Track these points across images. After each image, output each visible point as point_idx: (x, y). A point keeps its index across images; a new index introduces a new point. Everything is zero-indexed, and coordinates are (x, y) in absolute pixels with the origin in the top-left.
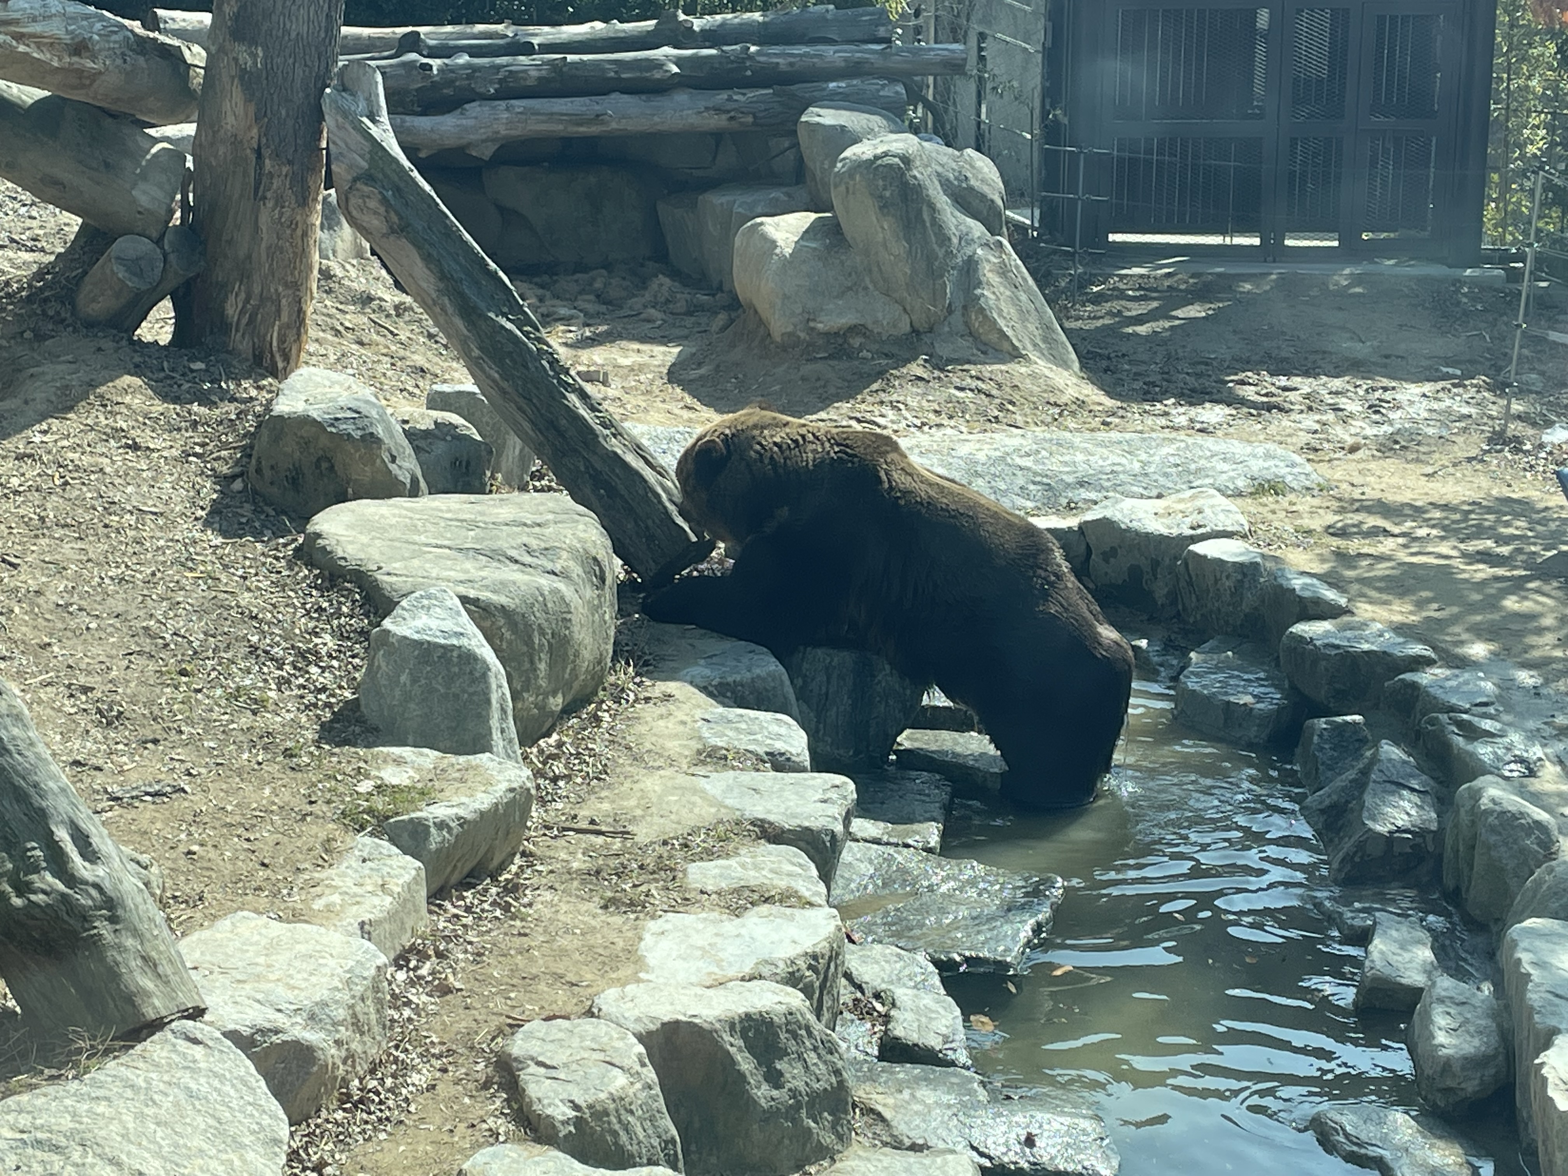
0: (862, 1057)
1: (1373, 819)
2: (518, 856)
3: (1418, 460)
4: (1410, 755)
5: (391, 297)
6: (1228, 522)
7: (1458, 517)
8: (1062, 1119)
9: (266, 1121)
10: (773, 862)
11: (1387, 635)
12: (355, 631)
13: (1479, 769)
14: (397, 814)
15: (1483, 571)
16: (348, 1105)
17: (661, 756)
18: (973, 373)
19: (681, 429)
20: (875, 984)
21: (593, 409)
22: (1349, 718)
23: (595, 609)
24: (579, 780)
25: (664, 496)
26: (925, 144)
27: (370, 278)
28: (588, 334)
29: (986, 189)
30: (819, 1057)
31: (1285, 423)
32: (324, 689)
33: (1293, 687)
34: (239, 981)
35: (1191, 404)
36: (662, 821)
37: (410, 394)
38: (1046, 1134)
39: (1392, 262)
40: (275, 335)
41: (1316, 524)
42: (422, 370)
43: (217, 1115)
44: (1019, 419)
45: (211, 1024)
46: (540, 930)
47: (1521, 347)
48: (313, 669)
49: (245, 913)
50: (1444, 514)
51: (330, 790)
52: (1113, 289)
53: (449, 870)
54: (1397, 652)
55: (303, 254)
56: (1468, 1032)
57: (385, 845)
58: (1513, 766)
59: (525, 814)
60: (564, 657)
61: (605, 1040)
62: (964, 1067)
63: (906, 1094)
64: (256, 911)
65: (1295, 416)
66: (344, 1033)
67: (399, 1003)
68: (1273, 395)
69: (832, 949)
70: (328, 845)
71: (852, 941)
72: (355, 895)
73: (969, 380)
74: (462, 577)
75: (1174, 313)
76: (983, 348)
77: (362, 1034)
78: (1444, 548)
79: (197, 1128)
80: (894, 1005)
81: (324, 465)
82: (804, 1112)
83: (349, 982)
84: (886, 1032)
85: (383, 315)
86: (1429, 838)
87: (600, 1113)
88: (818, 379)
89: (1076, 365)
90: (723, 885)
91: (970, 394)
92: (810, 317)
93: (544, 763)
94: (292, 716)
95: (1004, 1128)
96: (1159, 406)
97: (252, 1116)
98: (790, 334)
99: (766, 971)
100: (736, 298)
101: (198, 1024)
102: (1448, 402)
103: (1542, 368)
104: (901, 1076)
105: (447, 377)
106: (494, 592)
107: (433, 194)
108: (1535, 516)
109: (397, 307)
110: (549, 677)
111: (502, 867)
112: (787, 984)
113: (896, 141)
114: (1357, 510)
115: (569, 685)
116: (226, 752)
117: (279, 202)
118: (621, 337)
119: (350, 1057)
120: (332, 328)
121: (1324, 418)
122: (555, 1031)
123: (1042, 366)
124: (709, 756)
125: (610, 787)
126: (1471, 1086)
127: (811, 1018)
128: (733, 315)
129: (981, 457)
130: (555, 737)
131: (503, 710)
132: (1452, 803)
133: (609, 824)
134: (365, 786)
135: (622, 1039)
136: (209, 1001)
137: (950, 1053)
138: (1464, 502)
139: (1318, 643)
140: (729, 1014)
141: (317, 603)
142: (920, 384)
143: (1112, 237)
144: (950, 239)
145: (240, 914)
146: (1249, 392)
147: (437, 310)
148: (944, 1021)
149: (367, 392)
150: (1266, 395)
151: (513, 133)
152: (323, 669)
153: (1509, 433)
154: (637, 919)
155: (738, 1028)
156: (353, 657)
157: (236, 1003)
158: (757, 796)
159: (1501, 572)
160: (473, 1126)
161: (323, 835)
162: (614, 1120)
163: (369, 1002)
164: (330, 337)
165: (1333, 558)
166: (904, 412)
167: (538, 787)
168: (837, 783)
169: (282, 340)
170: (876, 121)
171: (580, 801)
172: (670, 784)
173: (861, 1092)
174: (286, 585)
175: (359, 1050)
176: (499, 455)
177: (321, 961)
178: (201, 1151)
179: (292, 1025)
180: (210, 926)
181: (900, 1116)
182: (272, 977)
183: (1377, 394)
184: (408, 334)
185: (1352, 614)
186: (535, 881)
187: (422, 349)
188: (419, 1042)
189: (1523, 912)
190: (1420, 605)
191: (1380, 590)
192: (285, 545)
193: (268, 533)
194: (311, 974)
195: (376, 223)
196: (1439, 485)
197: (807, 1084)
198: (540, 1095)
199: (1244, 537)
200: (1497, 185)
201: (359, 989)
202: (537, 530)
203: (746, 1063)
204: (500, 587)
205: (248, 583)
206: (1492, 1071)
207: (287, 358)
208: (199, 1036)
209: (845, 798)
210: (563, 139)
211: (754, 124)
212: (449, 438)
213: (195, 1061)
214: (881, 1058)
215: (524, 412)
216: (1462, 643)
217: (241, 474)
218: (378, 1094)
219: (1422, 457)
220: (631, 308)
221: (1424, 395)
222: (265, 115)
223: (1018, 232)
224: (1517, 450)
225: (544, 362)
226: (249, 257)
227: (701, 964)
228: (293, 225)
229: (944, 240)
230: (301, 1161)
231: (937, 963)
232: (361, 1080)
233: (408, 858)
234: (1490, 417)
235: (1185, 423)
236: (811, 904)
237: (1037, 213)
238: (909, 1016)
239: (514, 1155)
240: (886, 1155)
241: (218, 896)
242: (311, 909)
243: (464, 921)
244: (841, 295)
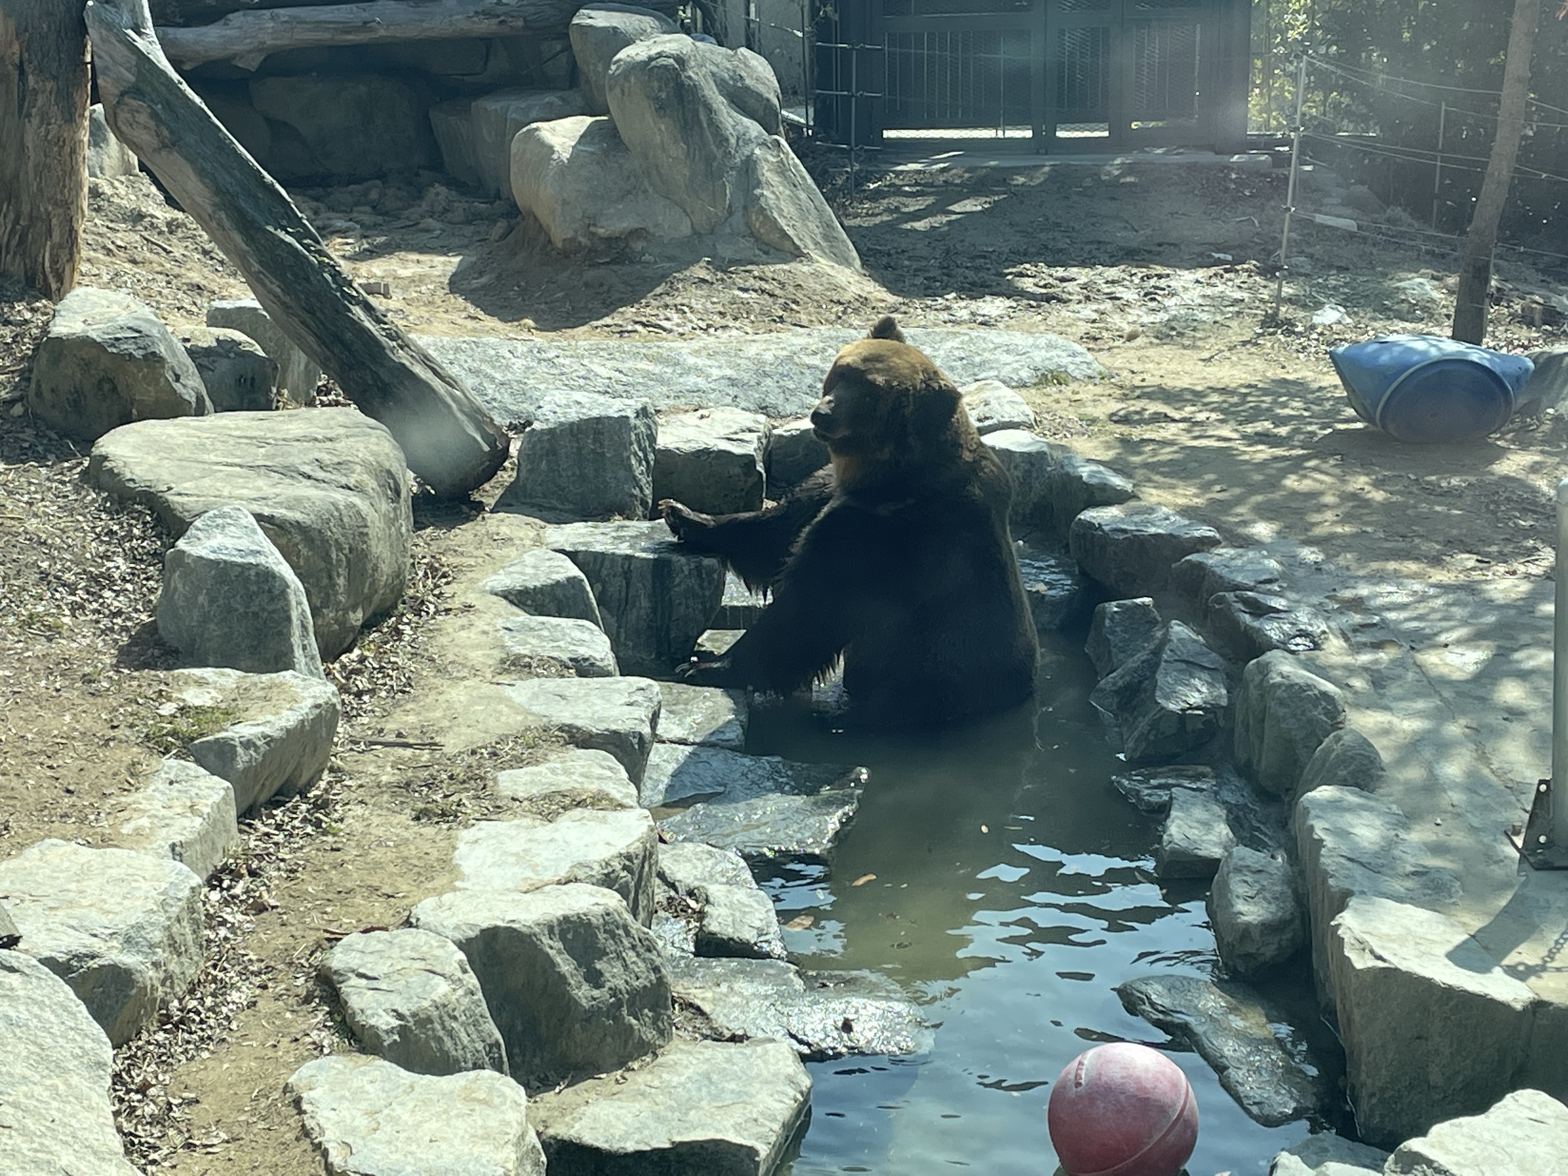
0: (679, 954)
1: (1167, 698)
2: (326, 772)
3: (1194, 347)
4: (1198, 634)
5: (163, 214)
6: (1014, 413)
7: (1236, 399)
8: (877, 1004)
9: (89, 1045)
10: (583, 766)
11: (1173, 519)
12: (148, 553)
13: (1265, 645)
14: (202, 735)
15: (1263, 452)
16: (169, 1026)
17: (464, 666)
18: (756, 273)
19: (467, 338)
20: (688, 881)
21: (378, 321)
22: (1138, 601)
23: (392, 522)
24: (383, 694)
25: (454, 406)
26: (698, 44)
27: (140, 194)
28: (366, 246)
29: (761, 89)
30: (638, 955)
31: (1064, 313)
32: (119, 613)
33: (1083, 573)
34: (51, 908)
35: (972, 298)
36: (469, 731)
37: (188, 311)
38: (862, 1019)
39: (1160, 151)
40: (47, 255)
41: (1100, 411)
42: (199, 287)
43: (39, 1041)
44: (804, 318)
45: (26, 951)
46: (353, 844)
47: (1290, 231)
48: (107, 594)
49: (54, 841)
50: (1221, 399)
51: (132, 714)
52: (889, 186)
53: (258, 787)
54: (1183, 533)
55: (72, 172)
56: (1265, 898)
57: (192, 767)
58: (1298, 640)
59: (332, 731)
60: (363, 573)
61: (425, 949)
62: (779, 958)
63: (724, 988)
64: (64, 838)
65: (1073, 306)
66: (161, 955)
67: (214, 923)
68: (1052, 286)
69: (645, 849)
70: (133, 769)
71: (662, 840)
72: (164, 818)
73: (752, 281)
74: (256, 495)
75: (951, 208)
76: (766, 248)
77: (179, 955)
78: (1225, 431)
79: (19, 1055)
80: (707, 901)
81: (107, 387)
82: (625, 1011)
83: (163, 904)
84: (701, 928)
85: (155, 232)
86: (1220, 713)
87: (424, 1021)
88: (602, 285)
89: (858, 263)
90: (534, 791)
91: (754, 295)
92: (591, 221)
93: (347, 678)
94: (88, 641)
95: (821, 1015)
96: (940, 300)
97: (74, 1040)
98: (572, 240)
99: (581, 875)
100: (515, 205)
101: (14, 953)
102: (1221, 288)
103: (1310, 250)
104: (718, 970)
105: (225, 293)
106: (289, 508)
107: (203, 106)
108: (1310, 396)
109: (169, 224)
110: (348, 592)
111: (311, 784)
112: (603, 885)
113: (670, 41)
114: (1138, 397)
115: (369, 598)
116: (22, 679)
117: (45, 119)
118: (399, 248)
119: (168, 979)
120: (104, 247)
121: (1102, 307)
122: (374, 943)
123: (824, 264)
124: (513, 664)
125: (415, 700)
126: (1269, 951)
127: (628, 917)
128: (513, 222)
129: (768, 357)
130: (357, 652)
131: (304, 627)
132: (1241, 680)
133: (416, 737)
134: (168, 709)
135: (443, 947)
136: (22, 929)
137: (765, 945)
138: (1241, 386)
139: (1106, 528)
140: (548, 918)
141: (107, 526)
142: (705, 286)
143: (887, 134)
144: (727, 140)
145: (48, 841)
146: (1027, 284)
147: (214, 224)
148: (757, 915)
149: (147, 312)
150: (1045, 286)
151: (279, 42)
152: (117, 593)
153: (1281, 315)
154: (449, 829)
155: (557, 930)
156: (147, 579)
157: (50, 930)
158: (563, 702)
159: (1279, 452)
160: (296, 1040)
161: (127, 759)
162: (438, 1026)
163: (184, 924)
164: (101, 256)
165: (1118, 444)
166: (689, 315)
167: (343, 703)
168: (643, 685)
169: (54, 261)
170: (648, 22)
171: (386, 714)
172: (475, 693)
173: (679, 988)
174: (74, 509)
175: (177, 971)
176: (285, 370)
177: (134, 884)
178: (24, 1077)
179: (109, 948)
180: (16, 857)
181: (719, 1009)
182: (85, 902)
183: (1153, 282)
184: (183, 251)
185: (1139, 499)
186: (344, 796)
187: (197, 266)
188: (238, 960)
189: (1313, 780)
190: (1206, 487)
191: (1164, 475)
192: (70, 469)
193: (52, 457)
194: (125, 898)
195: (145, 138)
196: (1216, 369)
197: (627, 982)
198: (362, 1006)
199: (1030, 427)
200: (1260, 71)
201: (174, 911)
202: (329, 444)
203: (565, 965)
204: (294, 503)
205: (34, 509)
206: (1289, 936)
207: (60, 279)
208: (16, 965)
209: (650, 700)
210: (330, 47)
211: (526, 27)
212: (232, 355)
213: (12, 989)
214: (696, 954)
215: (308, 327)
216: (1245, 523)
217: (21, 399)
218: (198, 1013)
219: (1199, 343)
220: (408, 218)
221: (1197, 282)
222: (26, 30)
223: (793, 130)
224: (1290, 333)
225: (326, 275)
226: (17, 177)
227: (516, 869)
228: (60, 142)
229: (722, 140)
230: (124, 1084)
231: (746, 857)
232: (180, 1000)
233: (216, 778)
234: (1262, 300)
235: (967, 317)
236: (622, 806)
237: (811, 111)
238: (723, 911)
239: (340, 1066)
240: (706, 1047)
241: (24, 825)
242: (120, 833)
243: (276, 839)
244: (622, 198)
